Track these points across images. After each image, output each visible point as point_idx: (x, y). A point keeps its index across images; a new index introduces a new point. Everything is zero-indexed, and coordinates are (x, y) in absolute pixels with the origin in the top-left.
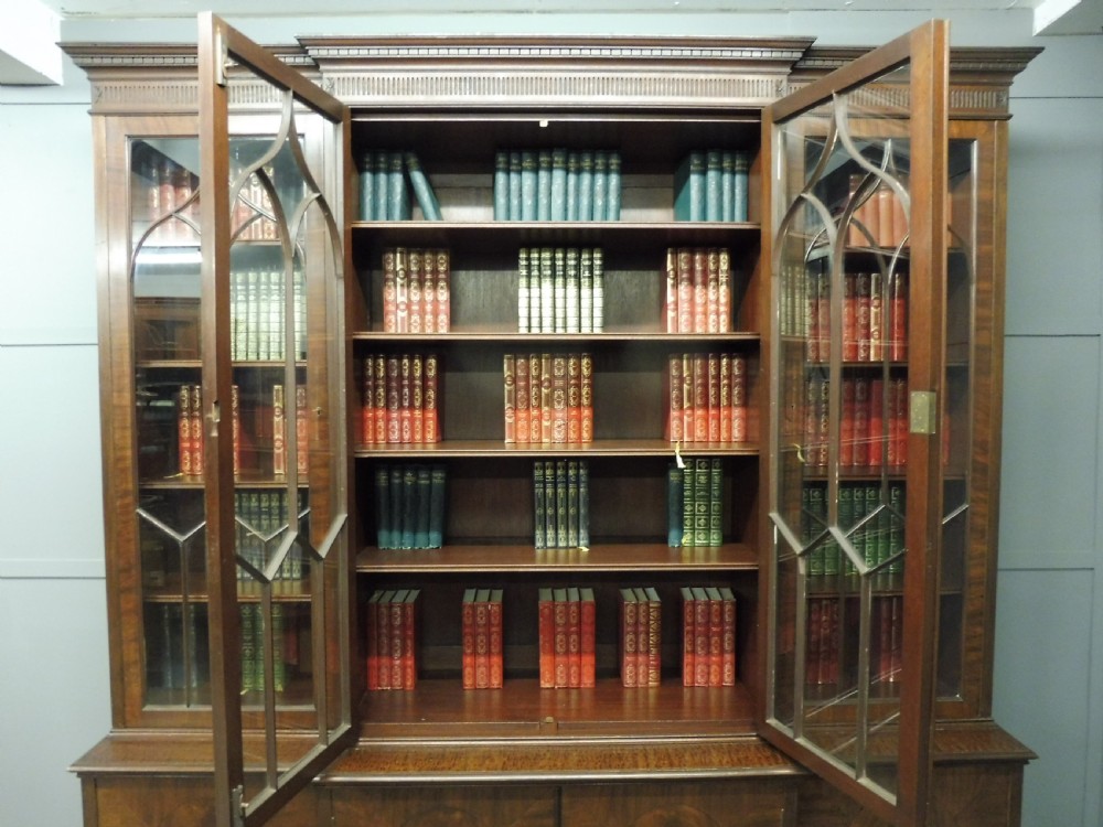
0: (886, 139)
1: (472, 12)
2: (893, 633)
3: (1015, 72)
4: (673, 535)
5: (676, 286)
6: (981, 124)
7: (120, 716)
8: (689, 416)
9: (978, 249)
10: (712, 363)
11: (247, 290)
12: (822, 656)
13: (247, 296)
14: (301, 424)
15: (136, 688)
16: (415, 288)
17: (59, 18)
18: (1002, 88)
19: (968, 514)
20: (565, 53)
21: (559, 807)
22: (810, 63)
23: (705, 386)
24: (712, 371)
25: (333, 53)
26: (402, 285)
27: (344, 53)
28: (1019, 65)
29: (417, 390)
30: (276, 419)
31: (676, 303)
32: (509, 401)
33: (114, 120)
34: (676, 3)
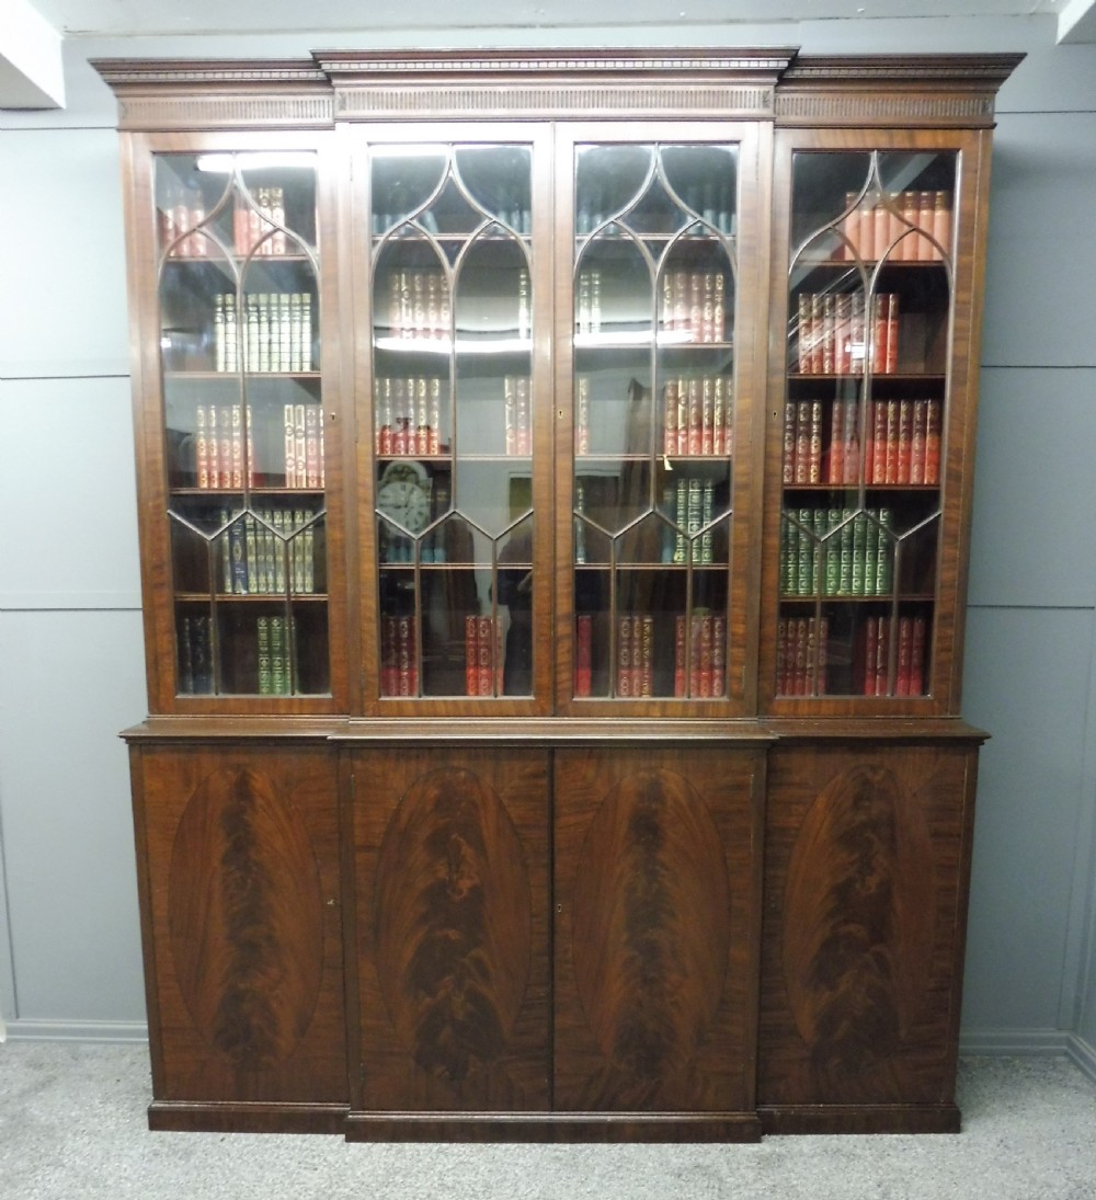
0: (873, 150)
1: (473, 27)
2: (879, 652)
3: (1001, 79)
4: (666, 553)
5: (672, 306)
6: (967, 133)
7: (156, 703)
8: (683, 436)
9: (959, 260)
10: (706, 383)
11: (258, 311)
12: (808, 672)
13: (259, 317)
14: (312, 443)
15: (169, 677)
16: (420, 309)
17: (59, 38)
18: (988, 96)
19: (942, 518)
20: (562, 65)
21: (552, 767)
22: (797, 73)
23: (699, 406)
24: (707, 392)
25: (345, 67)
26: (407, 306)
27: (354, 67)
28: (1004, 72)
29: (423, 411)
30: (287, 438)
32: (511, 421)
33: (140, 136)
34: (682, 14)
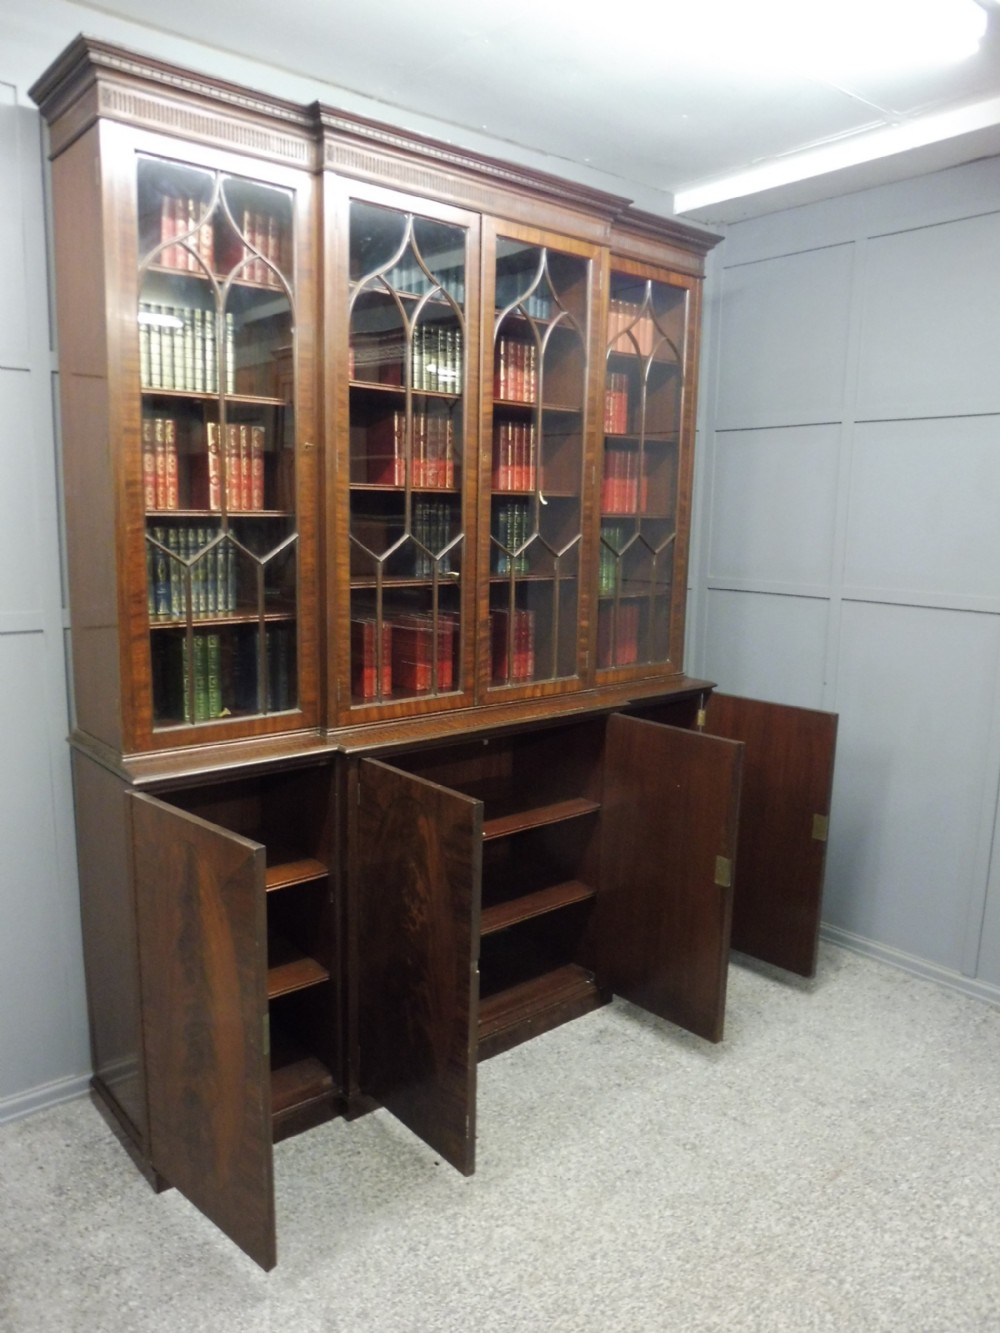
0: (648, 279)
3: (708, 248)
5: (506, 367)
7: (132, 742)
15: (147, 712)
18: (702, 257)
19: (675, 539)
23: (521, 448)
25: (341, 124)
31: (506, 381)
34: (485, 127)
